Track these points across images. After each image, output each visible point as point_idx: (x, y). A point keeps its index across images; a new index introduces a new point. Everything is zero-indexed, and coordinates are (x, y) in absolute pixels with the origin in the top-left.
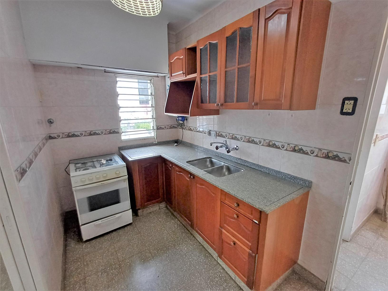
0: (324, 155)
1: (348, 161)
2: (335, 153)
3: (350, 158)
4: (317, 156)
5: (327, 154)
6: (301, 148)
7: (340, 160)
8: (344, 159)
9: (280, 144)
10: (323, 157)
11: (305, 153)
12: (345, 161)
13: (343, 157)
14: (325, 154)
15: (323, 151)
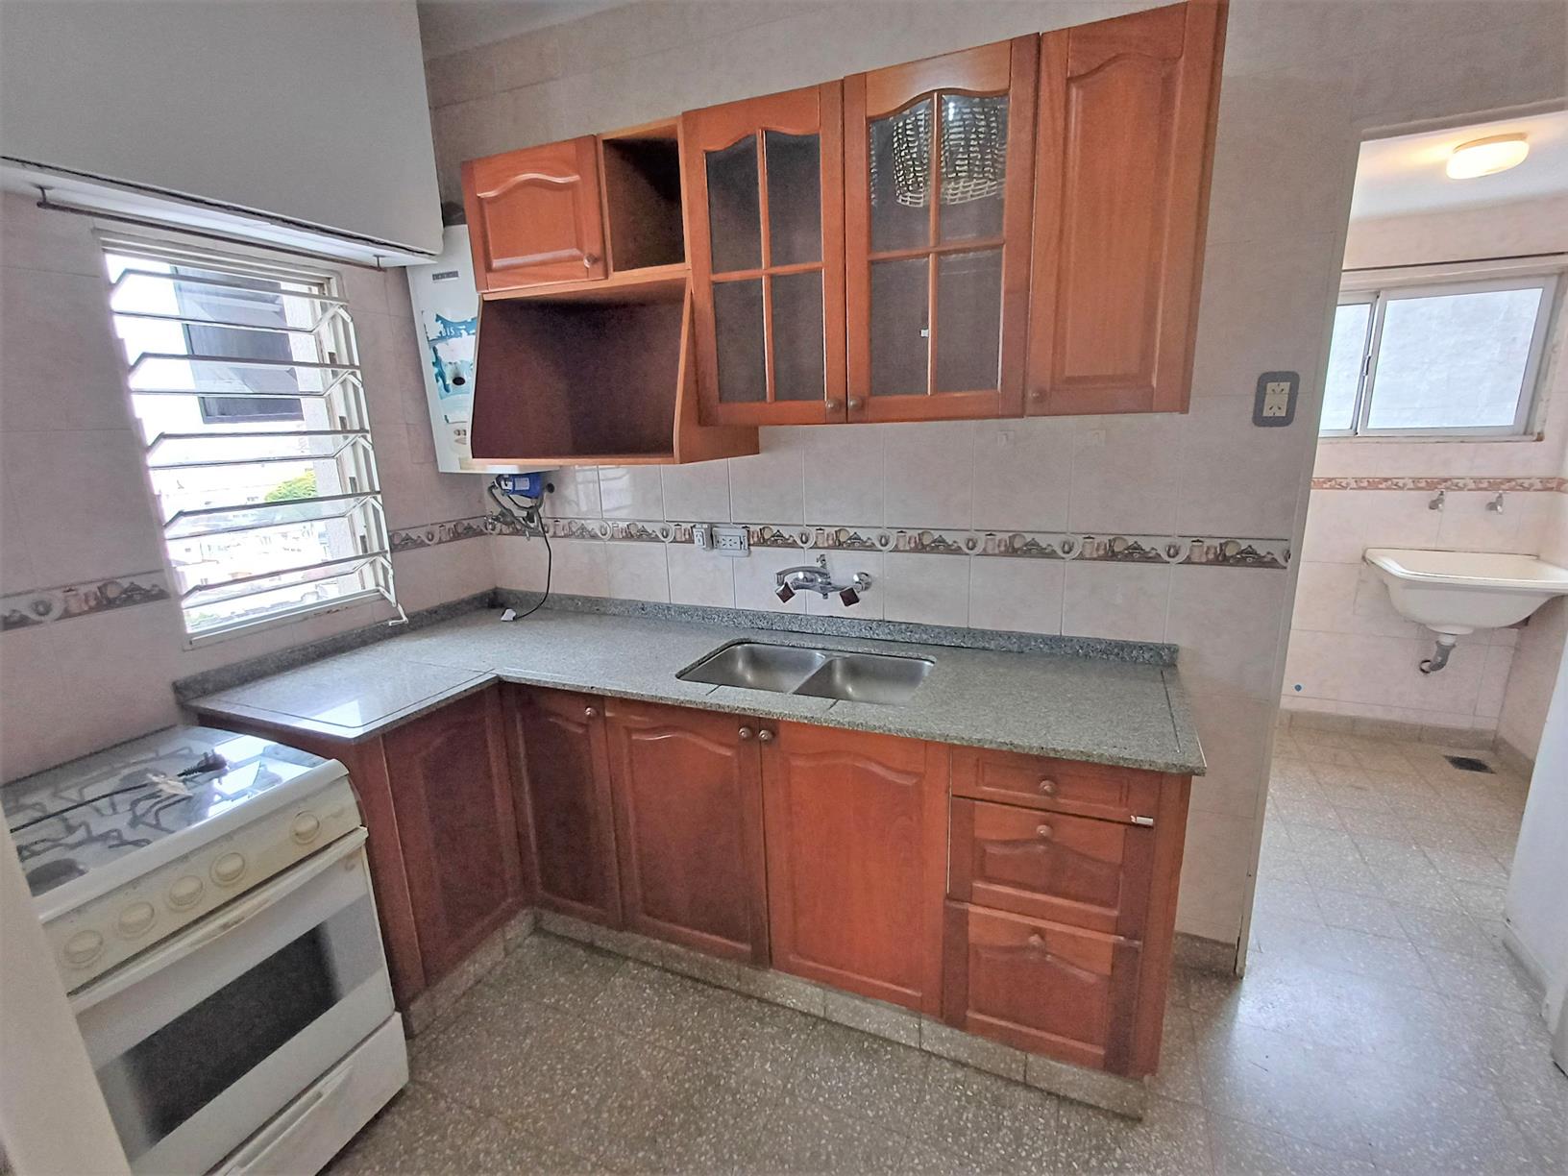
0: (1211, 556)
1: (1281, 561)
2: (1244, 545)
3: (1288, 551)
4: (1188, 561)
5: (1221, 550)
6: (1136, 542)
7: (1260, 562)
8: (1270, 556)
9: (1055, 543)
10: (1209, 563)
11: (1150, 558)
12: (1273, 564)
13: (1269, 553)
14: (1213, 551)
15: (1208, 542)
